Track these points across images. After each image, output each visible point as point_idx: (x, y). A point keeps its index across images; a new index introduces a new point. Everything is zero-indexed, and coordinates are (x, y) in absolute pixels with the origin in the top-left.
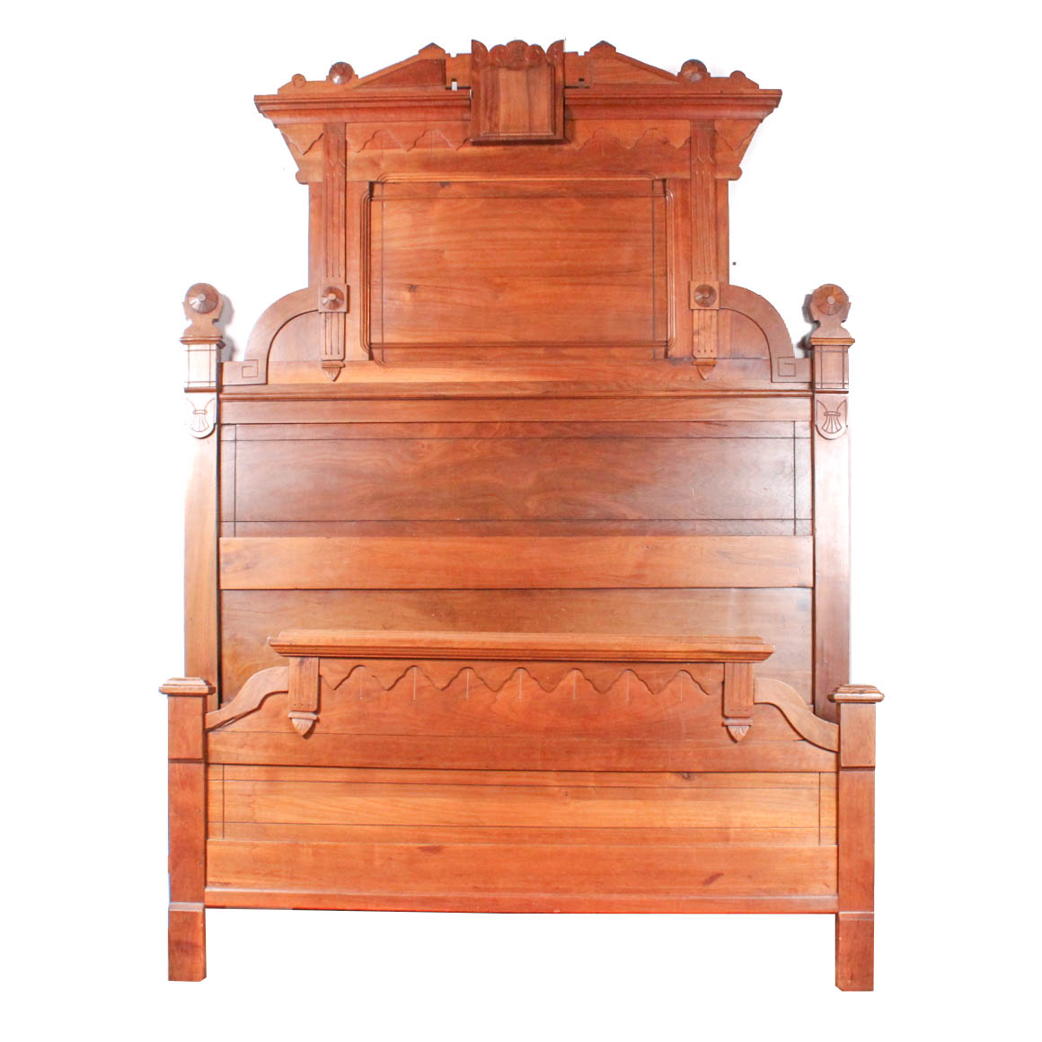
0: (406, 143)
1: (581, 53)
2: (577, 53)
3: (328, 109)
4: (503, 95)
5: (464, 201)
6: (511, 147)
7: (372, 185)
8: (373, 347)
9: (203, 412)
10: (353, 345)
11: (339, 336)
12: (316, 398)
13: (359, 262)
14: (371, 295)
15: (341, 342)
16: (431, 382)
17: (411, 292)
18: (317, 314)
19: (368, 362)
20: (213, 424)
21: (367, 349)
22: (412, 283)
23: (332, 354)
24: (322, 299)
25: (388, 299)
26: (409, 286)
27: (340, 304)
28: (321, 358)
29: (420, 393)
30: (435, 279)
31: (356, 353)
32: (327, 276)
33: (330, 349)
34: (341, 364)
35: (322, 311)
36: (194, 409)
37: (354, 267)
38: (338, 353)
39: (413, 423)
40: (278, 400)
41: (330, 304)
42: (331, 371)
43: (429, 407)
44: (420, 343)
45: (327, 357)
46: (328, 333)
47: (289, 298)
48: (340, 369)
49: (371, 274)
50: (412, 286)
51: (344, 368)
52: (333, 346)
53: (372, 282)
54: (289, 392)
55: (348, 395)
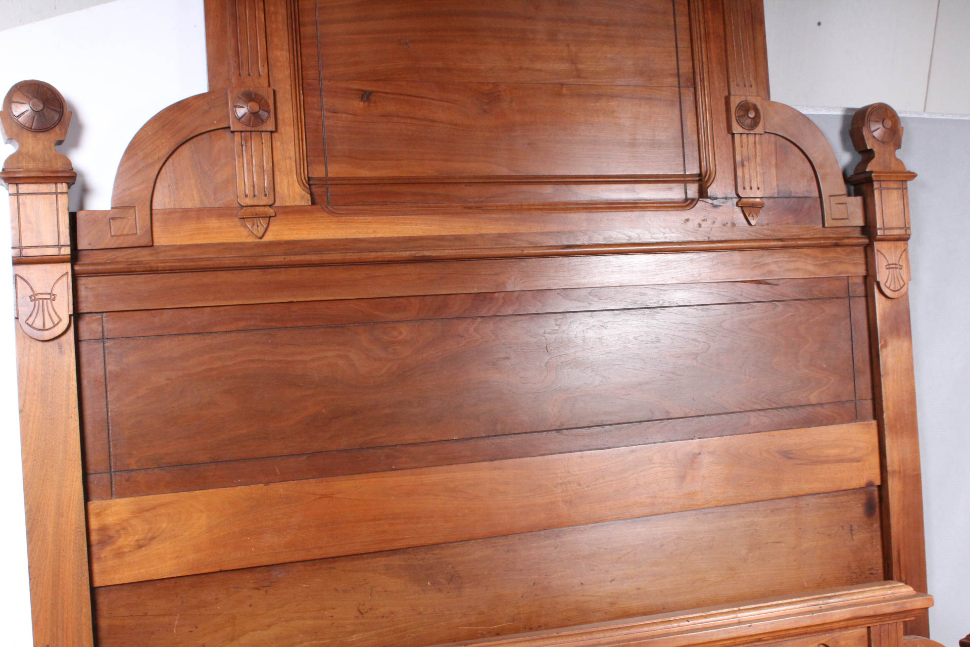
8: (312, 185)
9: (48, 296)
10: (285, 182)
11: (265, 168)
12: (235, 265)
13: (288, 53)
14: (305, 105)
15: (268, 177)
16: (406, 237)
17: (364, 101)
18: (227, 134)
19: (309, 208)
20: (68, 316)
21: (307, 187)
22: (364, 88)
23: (254, 196)
24: (236, 110)
25: (330, 111)
26: (361, 93)
27: (264, 118)
28: (238, 202)
29: (393, 253)
30: (398, 83)
31: (291, 194)
32: (240, 75)
33: (252, 188)
34: (271, 211)
35: (236, 130)
36: (31, 293)
37: (280, 62)
38: (265, 195)
39: (383, 299)
40: (172, 271)
41: (250, 118)
42: (255, 221)
43: (404, 274)
44: (383, 179)
45: (248, 201)
46: (248, 164)
47: (181, 107)
48: (269, 220)
49: (304, 73)
50: (365, 92)
51: (275, 218)
52: (256, 183)
53: (305, 85)
54: (190, 257)
55: (285, 259)
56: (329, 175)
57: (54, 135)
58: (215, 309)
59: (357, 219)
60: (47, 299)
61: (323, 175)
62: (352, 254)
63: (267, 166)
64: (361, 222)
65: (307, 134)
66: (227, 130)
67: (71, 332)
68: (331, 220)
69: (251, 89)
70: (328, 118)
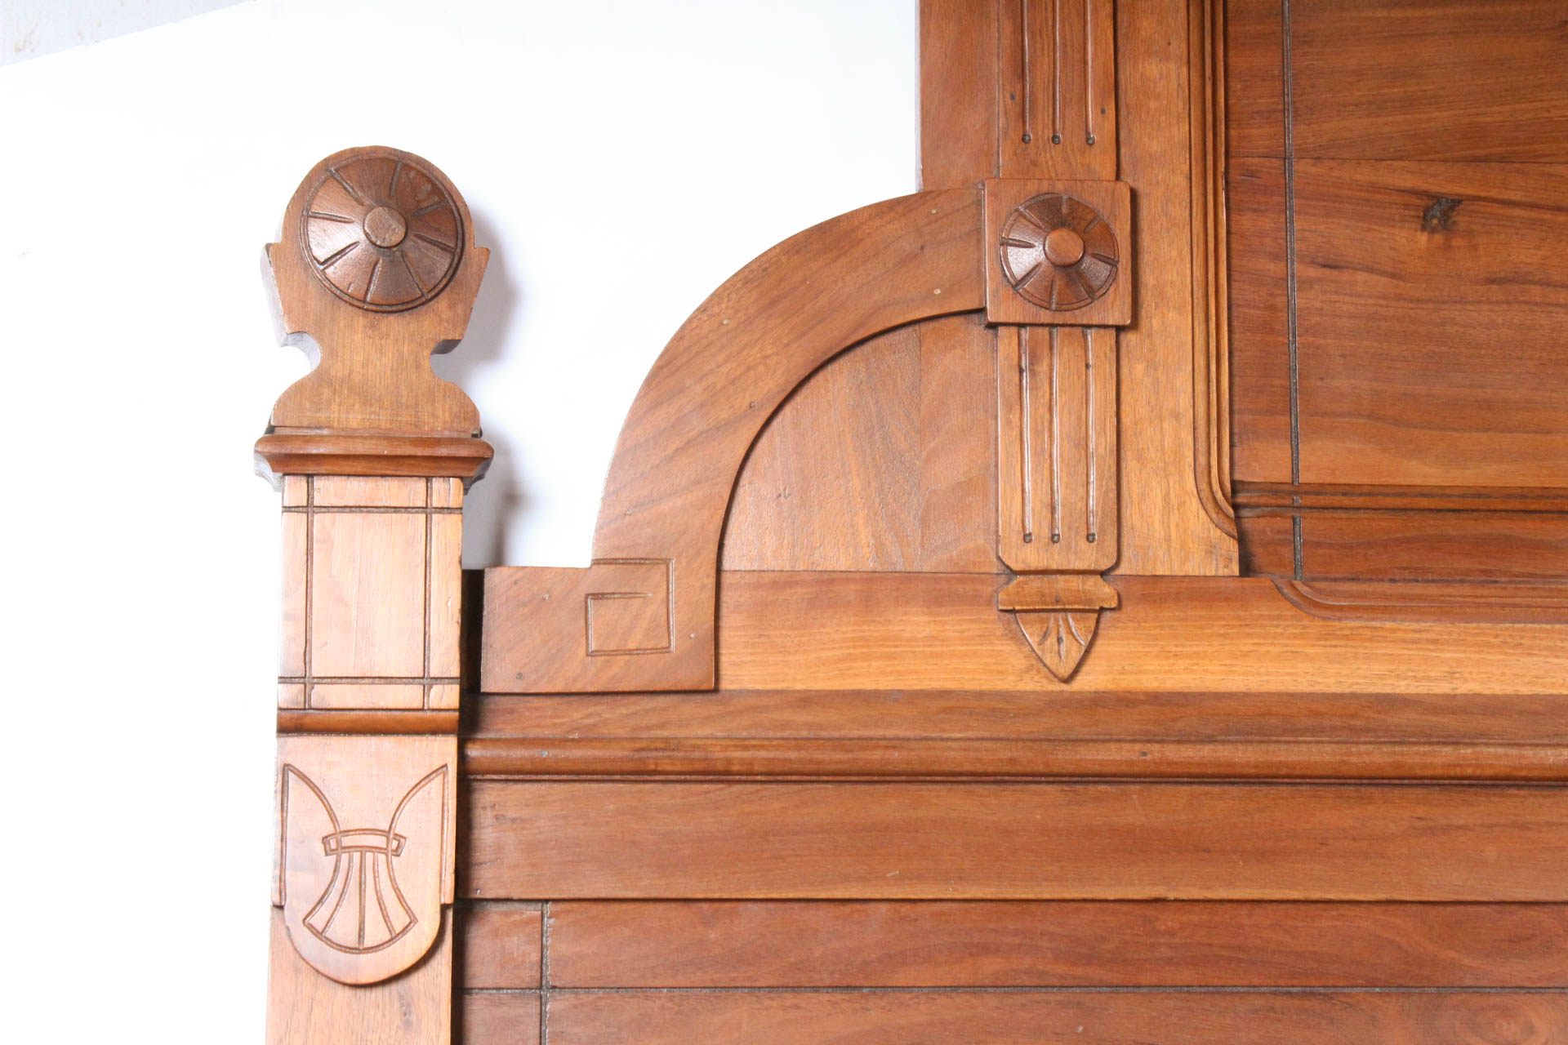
8: (1245, 506)
9: (380, 841)
10: (1157, 495)
11: (1092, 446)
12: (980, 768)
13: (1185, 69)
14: (1234, 238)
15: (1100, 478)
16: (1560, 696)
17: (1433, 231)
18: (975, 332)
19: (1233, 584)
20: (438, 909)
21: (1227, 516)
22: (1434, 187)
23: (1054, 538)
24: (1006, 255)
25: (1313, 263)
26: (1425, 202)
27: (1096, 284)
28: (999, 559)
29: (1514, 751)
30: (1548, 169)
31: (1173, 536)
32: (1024, 139)
33: (1046, 513)
34: (1104, 592)
35: (1002, 319)
36: (330, 830)
37: (1158, 97)
38: (1090, 538)
39: (1471, 909)
40: (777, 776)
41: (1053, 281)
42: (1052, 624)
43: (1550, 825)
44: (1480, 493)
45: (1030, 557)
46: (1037, 433)
47: (830, 240)
48: (1098, 621)
49: (1233, 133)
50: (1436, 198)
51: (1115, 615)
52: (1058, 497)
53: (1235, 176)
54: (836, 734)
55: (1145, 754)
56: (1305, 477)
57: (431, 323)
58: (905, 908)
59: (1394, 631)
60: (371, 849)
61: (1282, 474)
62: (1370, 747)
63: (1100, 442)
64: (1404, 641)
65: (1236, 336)
66: (975, 317)
67: (442, 965)
68: (1305, 627)
69: (1060, 186)
70: (1306, 284)
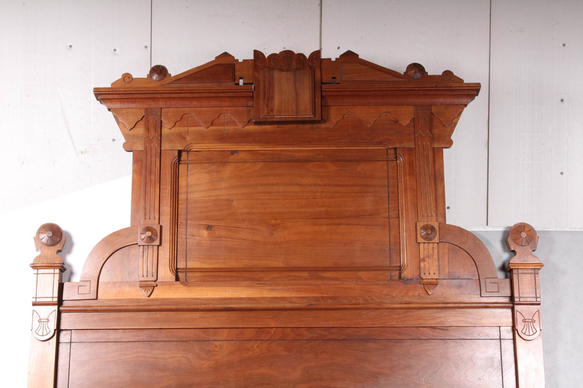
0: (206, 123)
1: (333, 59)
2: (330, 59)
3: (148, 98)
4: (276, 89)
5: (248, 164)
6: (283, 126)
7: (180, 152)
8: (178, 272)
9: (46, 320)
10: (163, 270)
13: (170, 208)
14: (178, 232)
15: (155, 267)
17: (208, 230)
18: (136, 246)
19: (175, 282)
20: (54, 330)
21: (174, 273)
22: (209, 224)
23: (147, 276)
24: (141, 235)
25: (190, 235)
26: (207, 226)
27: (154, 239)
28: (139, 279)
30: (226, 221)
31: (165, 276)
32: (145, 219)
33: (146, 273)
34: (155, 284)
35: (141, 245)
36: (39, 319)
37: (166, 212)
38: (153, 276)
39: (209, 329)
41: (147, 239)
42: (147, 289)
43: (220, 316)
44: (215, 269)
45: (144, 279)
46: (145, 261)
47: (116, 234)
48: (154, 288)
49: (179, 217)
50: (209, 226)
51: (156, 287)
52: (148, 270)
53: (178, 223)
54: (113, 305)
56: (187, 267)
57: (58, 247)
58: (124, 330)
60: (45, 322)
61: (184, 267)
63: (154, 262)
65: (178, 247)
67: (55, 338)
68: (185, 288)
69: (150, 226)
70: (189, 239)
